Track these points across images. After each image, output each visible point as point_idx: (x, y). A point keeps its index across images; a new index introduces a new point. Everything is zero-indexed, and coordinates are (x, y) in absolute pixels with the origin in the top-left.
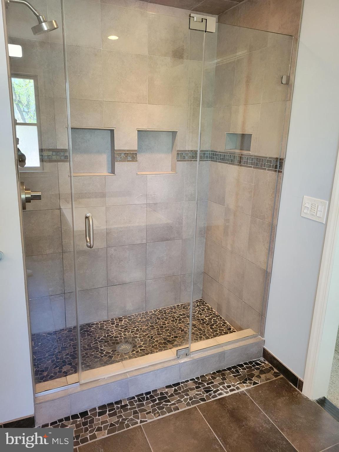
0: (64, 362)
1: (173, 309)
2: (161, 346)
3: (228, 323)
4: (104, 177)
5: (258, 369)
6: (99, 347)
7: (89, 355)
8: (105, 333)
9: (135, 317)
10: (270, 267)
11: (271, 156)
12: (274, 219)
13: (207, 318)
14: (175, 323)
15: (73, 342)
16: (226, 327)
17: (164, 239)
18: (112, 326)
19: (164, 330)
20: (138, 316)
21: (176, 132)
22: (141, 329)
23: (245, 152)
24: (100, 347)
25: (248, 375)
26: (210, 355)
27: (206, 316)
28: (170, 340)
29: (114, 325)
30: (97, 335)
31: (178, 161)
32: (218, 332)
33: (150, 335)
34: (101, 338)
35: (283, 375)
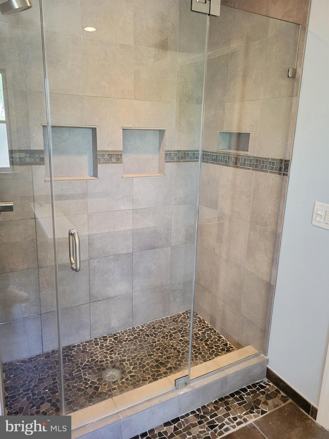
0: (42, 398)
1: (162, 323)
2: (153, 370)
3: (223, 338)
4: (86, 181)
5: (263, 393)
6: (82, 375)
7: (71, 388)
8: (88, 356)
9: (121, 335)
10: (274, 279)
11: (273, 157)
12: (278, 227)
13: (200, 332)
14: (165, 340)
15: (52, 371)
16: (222, 342)
17: (152, 247)
18: (95, 347)
19: (155, 350)
20: (124, 333)
21: (164, 131)
22: (129, 350)
23: (242, 153)
24: (84, 376)
25: (254, 402)
26: (211, 383)
27: (199, 330)
28: (163, 362)
29: (98, 346)
30: (80, 360)
31: (166, 162)
32: (214, 349)
33: (139, 356)
34: (84, 364)
35: (292, 400)
